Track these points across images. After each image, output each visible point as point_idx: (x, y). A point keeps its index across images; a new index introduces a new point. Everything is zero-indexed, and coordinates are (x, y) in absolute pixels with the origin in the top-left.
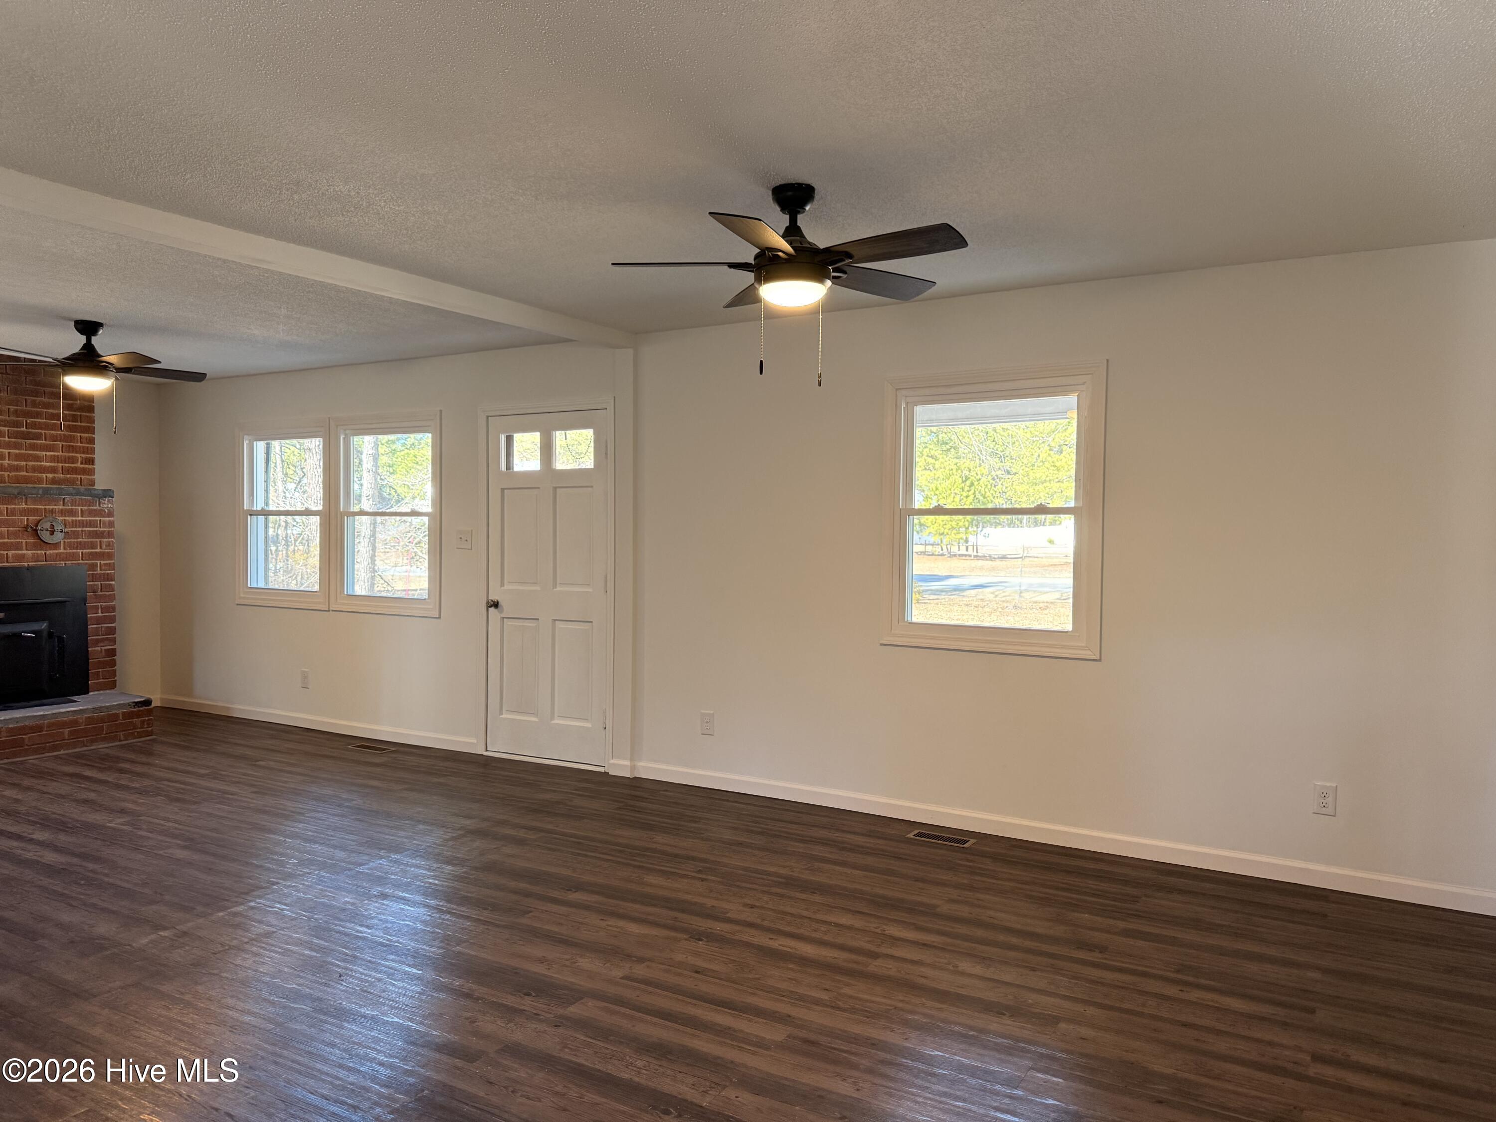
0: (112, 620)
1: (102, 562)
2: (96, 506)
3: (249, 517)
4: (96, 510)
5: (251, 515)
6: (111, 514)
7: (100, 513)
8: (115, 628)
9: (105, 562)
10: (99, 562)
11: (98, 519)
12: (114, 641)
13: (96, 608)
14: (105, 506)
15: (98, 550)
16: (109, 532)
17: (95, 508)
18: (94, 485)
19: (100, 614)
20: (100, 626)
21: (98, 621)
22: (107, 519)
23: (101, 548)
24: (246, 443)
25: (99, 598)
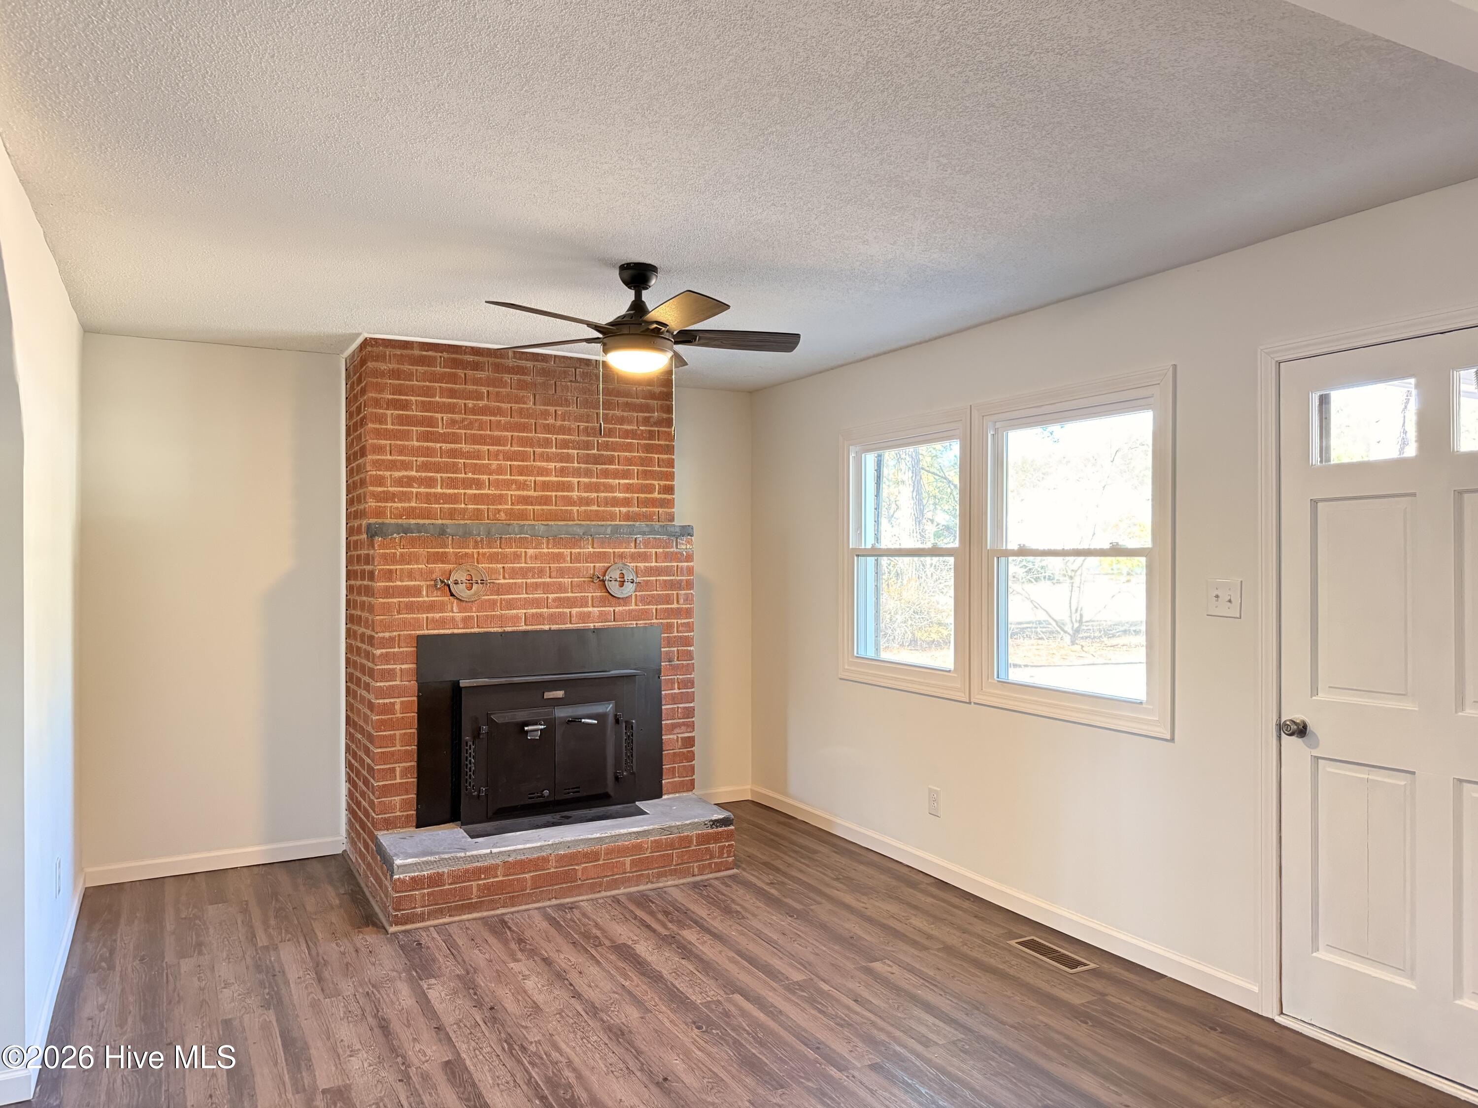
0: (690, 698)
1: (679, 621)
2: (672, 547)
3: (856, 558)
4: (672, 553)
5: (858, 556)
6: (689, 558)
7: (677, 557)
8: (693, 709)
9: (683, 621)
10: (676, 621)
11: (675, 564)
12: (691, 726)
13: (672, 682)
14: (684, 547)
15: (675, 606)
16: (687, 581)
17: (672, 550)
18: (672, 520)
19: (676, 691)
20: (675, 706)
21: (674, 699)
22: (686, 564)
23: (678, 602)
24: (852, 455)
25: (675, 669)
